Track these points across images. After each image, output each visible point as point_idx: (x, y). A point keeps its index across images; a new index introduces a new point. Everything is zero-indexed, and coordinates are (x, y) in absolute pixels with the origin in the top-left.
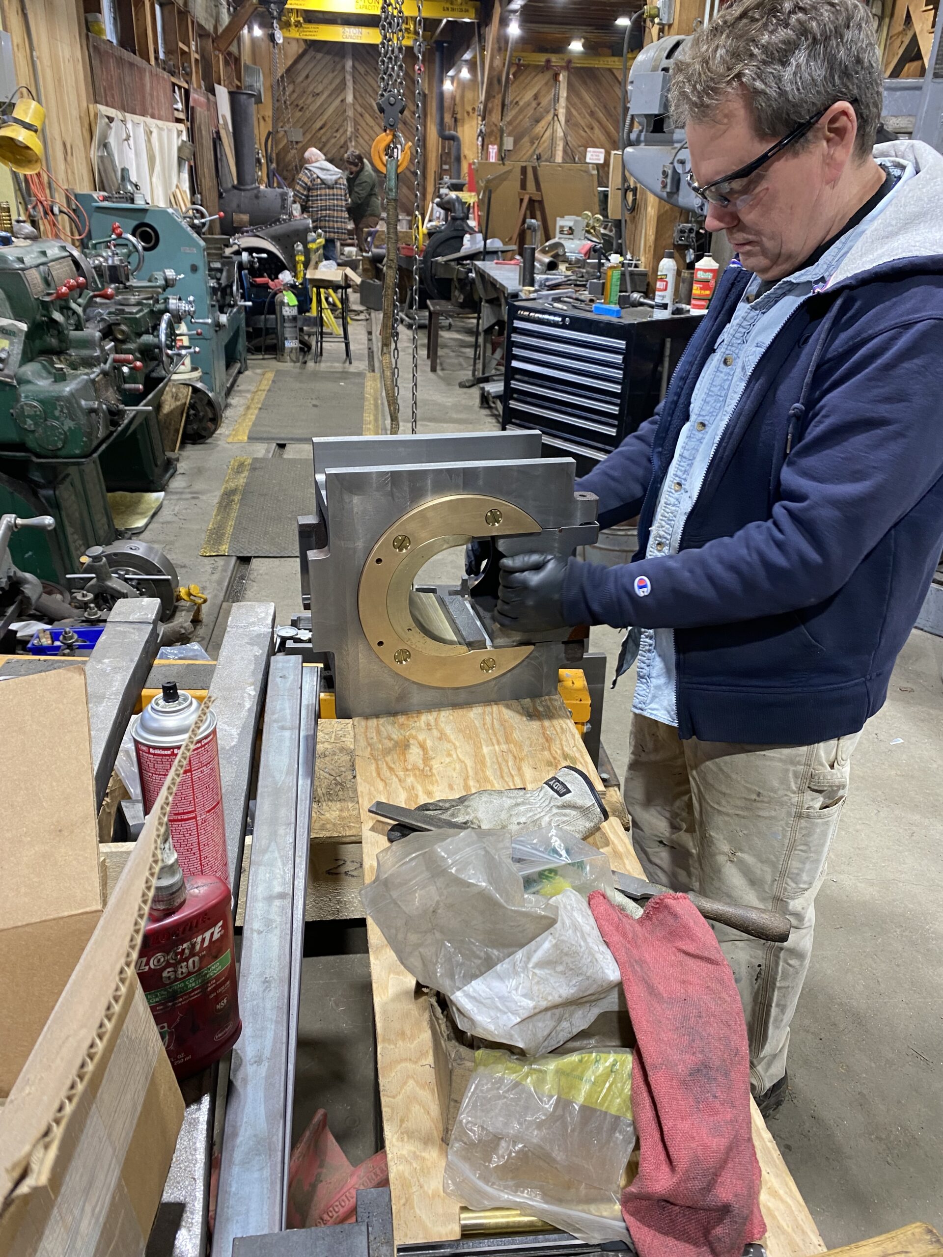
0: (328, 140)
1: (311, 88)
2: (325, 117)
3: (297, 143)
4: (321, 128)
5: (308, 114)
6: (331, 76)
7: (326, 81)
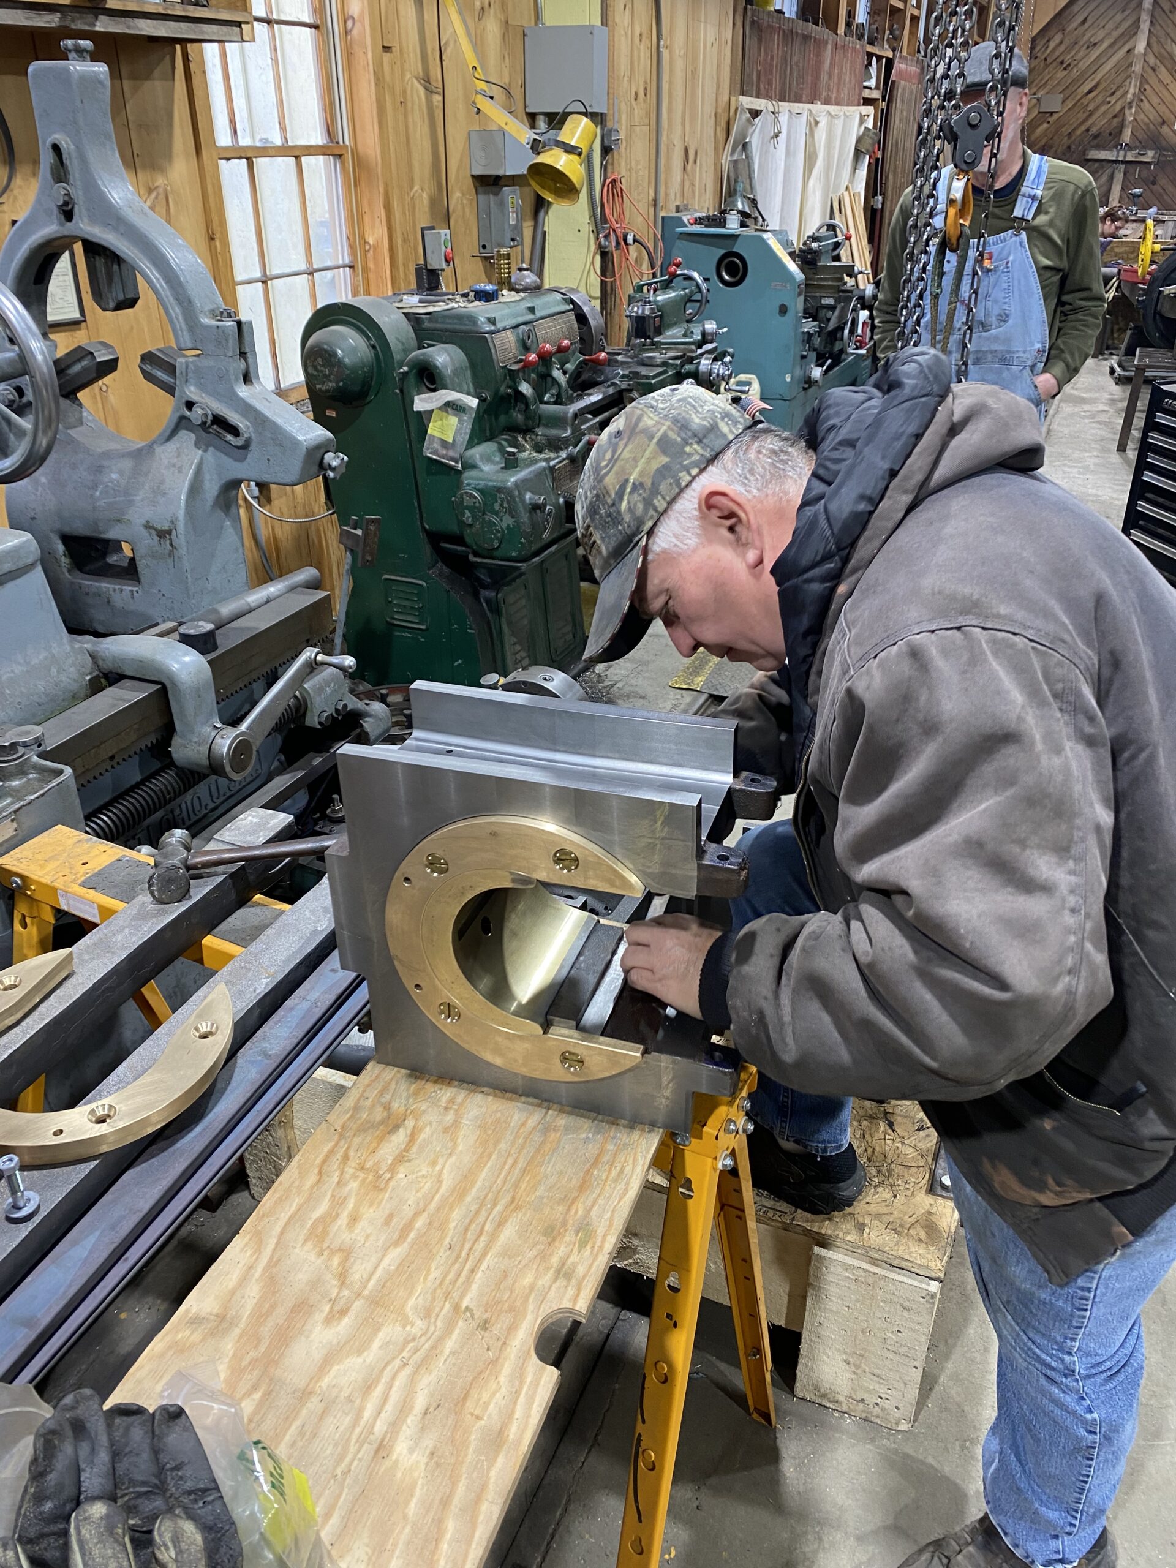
0: (1097, 108)
1: (1086, 38)
2: (1099, 75)
3: (1052, 114)
4: (1090, 92)
5: (1075, 73)
6: (1119, 17)
7: (1110, 26)
